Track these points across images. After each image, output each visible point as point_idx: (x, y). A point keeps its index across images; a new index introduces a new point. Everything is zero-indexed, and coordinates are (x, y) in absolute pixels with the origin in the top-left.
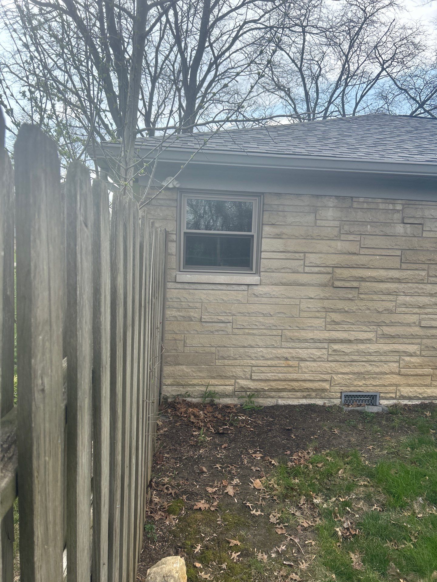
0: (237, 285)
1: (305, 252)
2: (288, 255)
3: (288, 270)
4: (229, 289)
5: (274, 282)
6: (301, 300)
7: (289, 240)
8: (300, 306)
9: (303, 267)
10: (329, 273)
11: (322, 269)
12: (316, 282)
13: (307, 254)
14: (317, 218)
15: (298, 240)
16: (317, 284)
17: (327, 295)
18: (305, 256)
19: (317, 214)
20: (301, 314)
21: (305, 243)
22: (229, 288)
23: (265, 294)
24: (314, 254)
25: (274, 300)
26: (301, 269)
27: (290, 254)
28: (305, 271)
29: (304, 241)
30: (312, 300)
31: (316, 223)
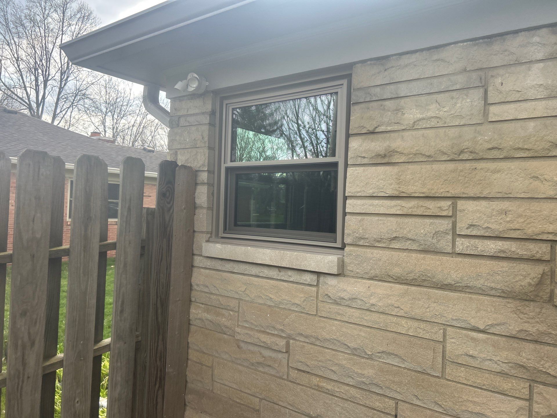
0: (296, 272)
1: (455, 198)
2: (408, 206)
3: (408, 245)
4: (283, 278)
5: (373, 273)
6: (449, 329)
7: (411, 167)
8: (444, 347)
9: (450, 237)
10: (539, 261)
11: (513, 247)
12: (493, 285)
13: (461, 204)
14: (490, 100)
15: (436, 166)
16: (496, 289)
17: (532, 329)
18: (454, 207)
19: (490, 89)
20: (448, 370)
21: (454, 171)
22: (283, 275)
23: (353, 299)
24: (484, 203)
25: (375, 317)
26: (445, 244)
27: (413, 203)
28: (458, 250)
29: (451, 166)
30: (481, 336)
31: (486, 113)
